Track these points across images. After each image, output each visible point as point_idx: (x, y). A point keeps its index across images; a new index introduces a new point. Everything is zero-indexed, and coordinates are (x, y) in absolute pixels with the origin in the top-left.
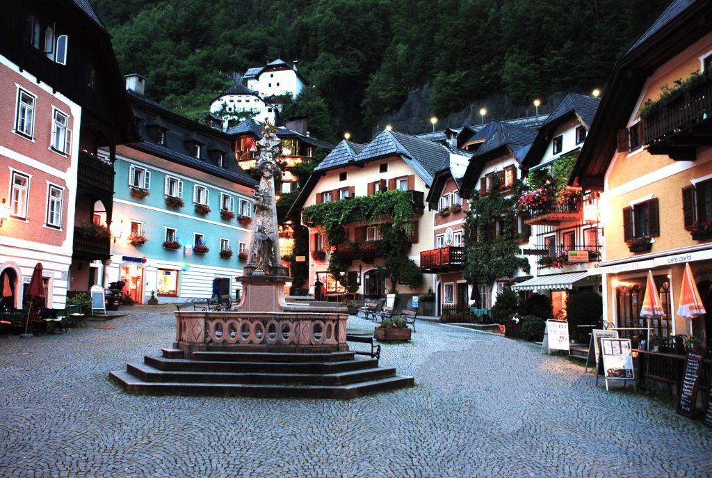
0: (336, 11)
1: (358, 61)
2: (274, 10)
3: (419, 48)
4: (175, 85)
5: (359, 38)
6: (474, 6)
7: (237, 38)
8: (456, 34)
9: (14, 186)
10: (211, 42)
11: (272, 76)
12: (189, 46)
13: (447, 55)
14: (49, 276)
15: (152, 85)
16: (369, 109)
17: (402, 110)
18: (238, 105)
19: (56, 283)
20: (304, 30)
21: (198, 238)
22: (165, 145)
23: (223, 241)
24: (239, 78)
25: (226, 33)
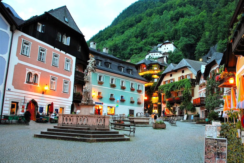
0: (186, 24)
1: (194, 39)
2: (167, 25)
3: (213, 33)
4: (136, 51)
5: (194, 31)
6: (230, 17)
7: (155, 35)
8: (225, 27)
9: (51, 81)
10: (147, 37)
11: (165, 46)
12: (141, 39)
13: (222, 34)
14: (64, 107)
15: (129, 52)
16: (197, 54)
17: (208, 54)
18: (154, 56)
19: (66, 109)
20: (176, 31)
21: (122, 97)
22: (110, 68)
23: (131, 98)
24: (155, 47)
25: (152, 34)
